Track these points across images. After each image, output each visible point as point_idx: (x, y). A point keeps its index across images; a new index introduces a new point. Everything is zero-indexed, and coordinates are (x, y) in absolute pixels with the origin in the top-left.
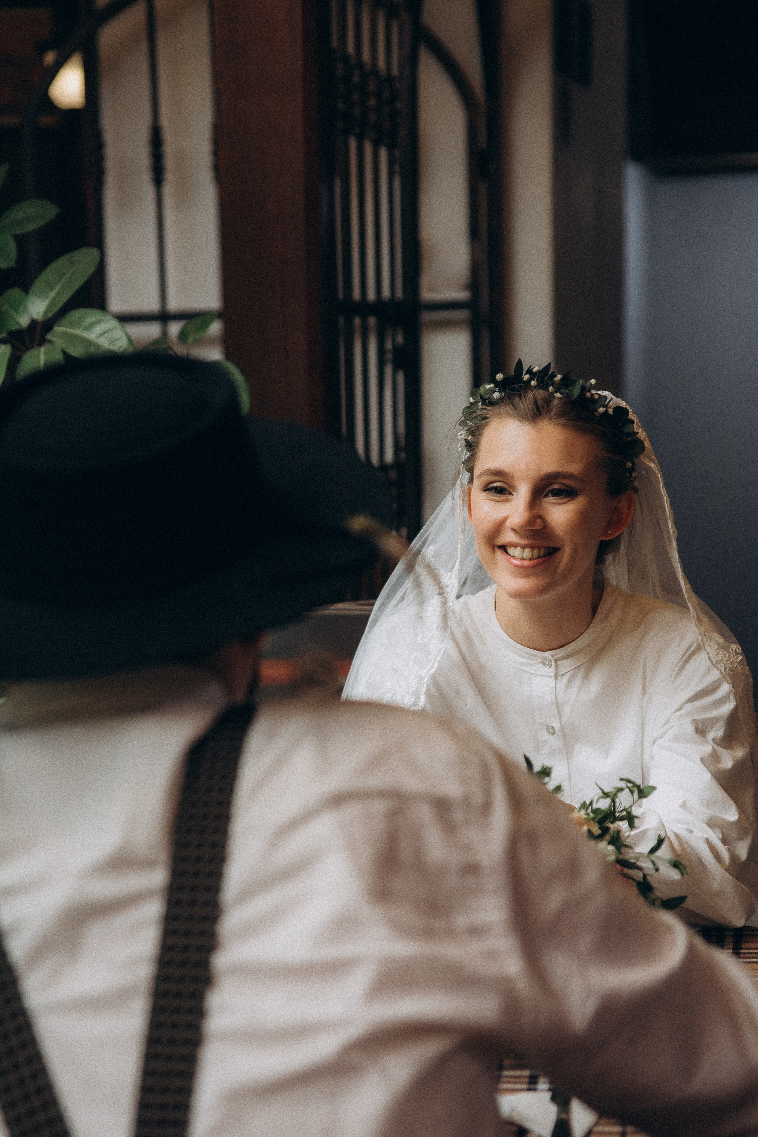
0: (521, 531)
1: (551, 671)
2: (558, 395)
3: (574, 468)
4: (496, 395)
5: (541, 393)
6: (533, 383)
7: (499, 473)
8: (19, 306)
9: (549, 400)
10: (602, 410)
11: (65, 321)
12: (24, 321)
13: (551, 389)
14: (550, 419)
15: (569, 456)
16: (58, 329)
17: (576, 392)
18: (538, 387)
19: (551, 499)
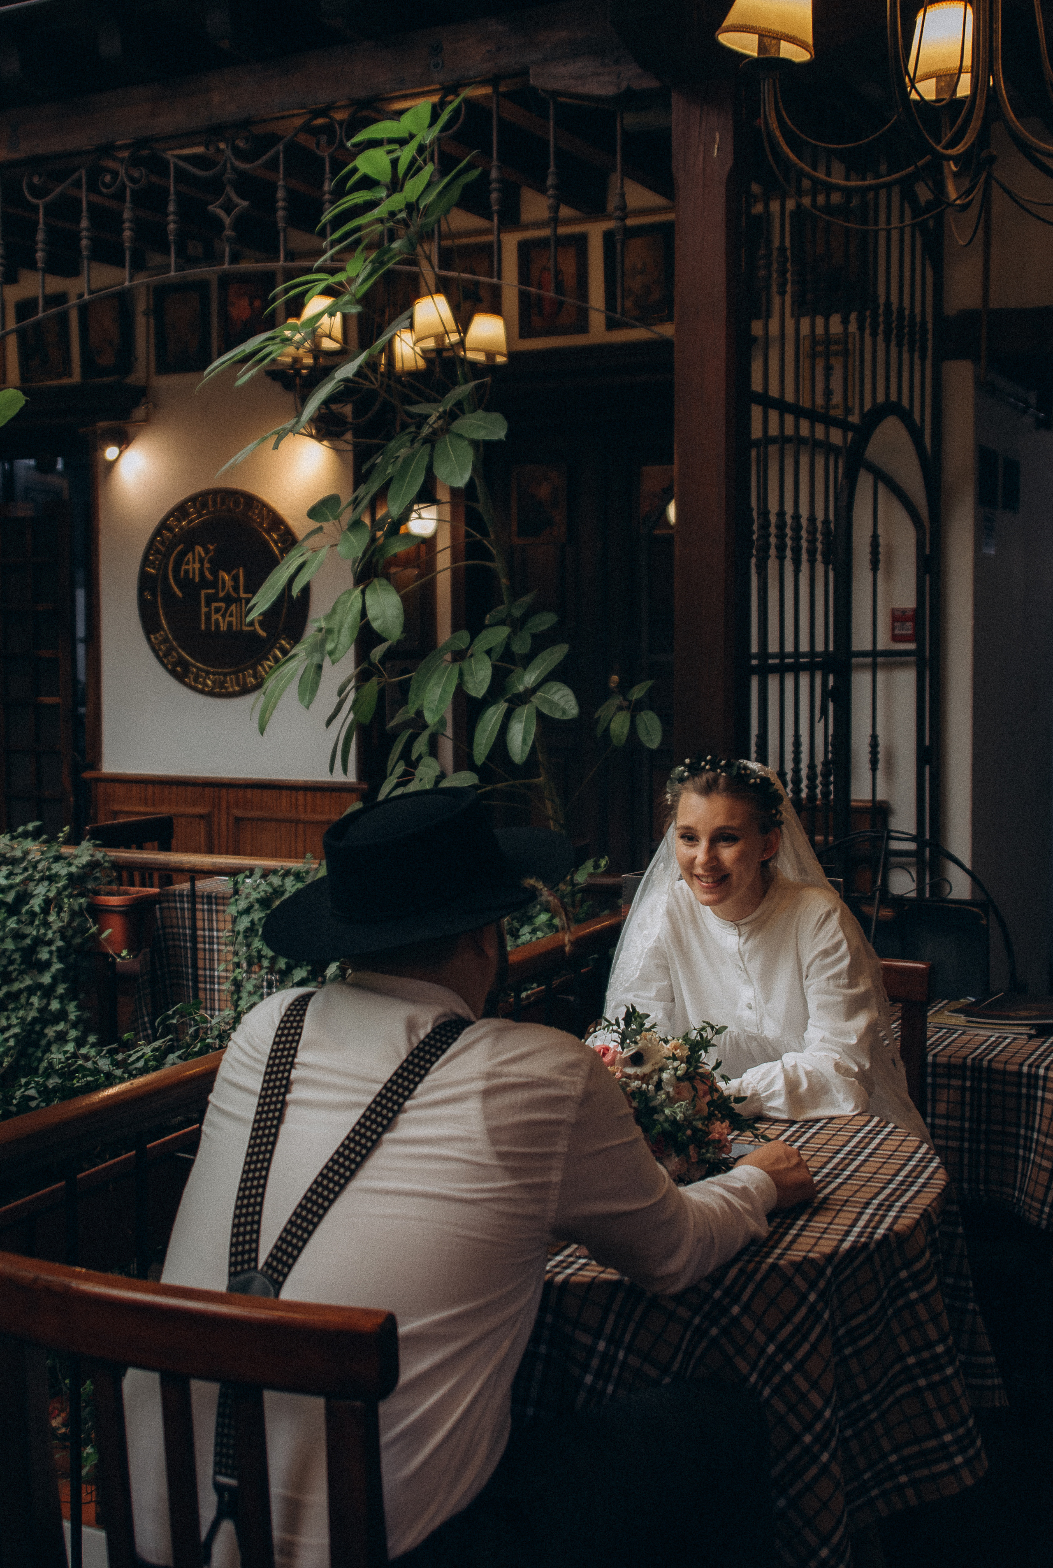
0: (705, 866)
1: (736, 932)
2: (724, 774)
3: (735, 823)
4: (686, 774)
5: (711, 774)
6: (707, 767)
7: (688, 828)
8: (520, 679)
9: (715, 780)
10: (752, 781)
11: (542, 689)
12: (521, 688)
13: (719, 771)
14: (718, 793)
15: (731, 816)
16: (539, 694)
17: (734, 772)
18: (710, 769)
19: (722, 844)
